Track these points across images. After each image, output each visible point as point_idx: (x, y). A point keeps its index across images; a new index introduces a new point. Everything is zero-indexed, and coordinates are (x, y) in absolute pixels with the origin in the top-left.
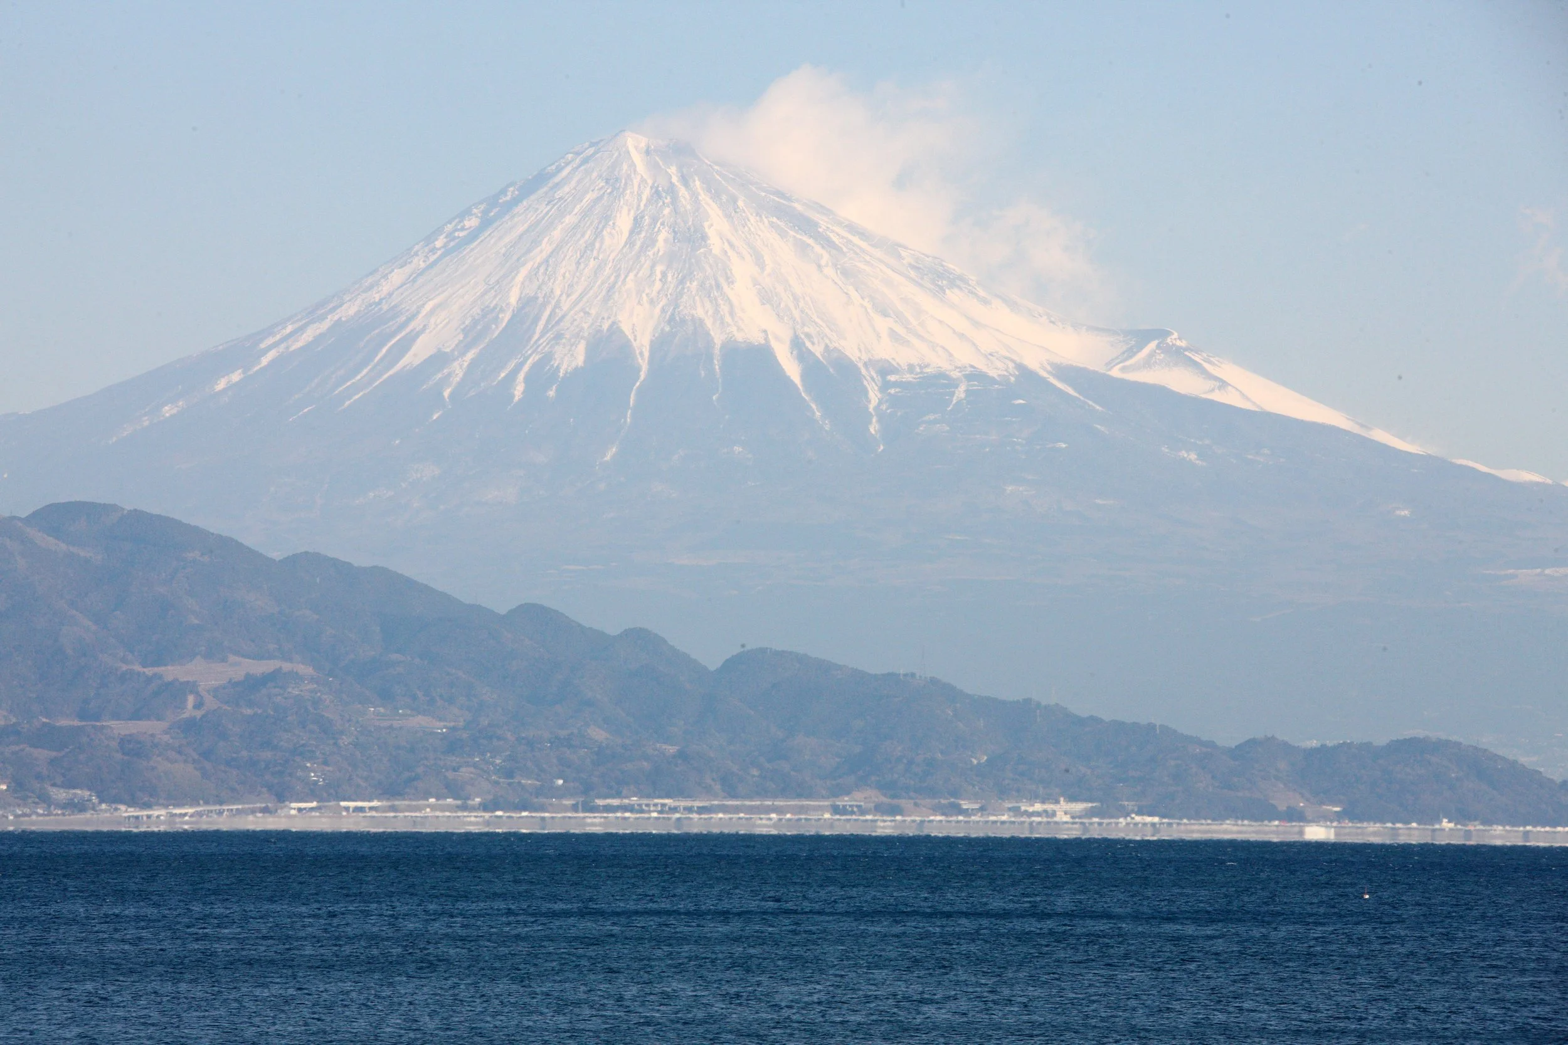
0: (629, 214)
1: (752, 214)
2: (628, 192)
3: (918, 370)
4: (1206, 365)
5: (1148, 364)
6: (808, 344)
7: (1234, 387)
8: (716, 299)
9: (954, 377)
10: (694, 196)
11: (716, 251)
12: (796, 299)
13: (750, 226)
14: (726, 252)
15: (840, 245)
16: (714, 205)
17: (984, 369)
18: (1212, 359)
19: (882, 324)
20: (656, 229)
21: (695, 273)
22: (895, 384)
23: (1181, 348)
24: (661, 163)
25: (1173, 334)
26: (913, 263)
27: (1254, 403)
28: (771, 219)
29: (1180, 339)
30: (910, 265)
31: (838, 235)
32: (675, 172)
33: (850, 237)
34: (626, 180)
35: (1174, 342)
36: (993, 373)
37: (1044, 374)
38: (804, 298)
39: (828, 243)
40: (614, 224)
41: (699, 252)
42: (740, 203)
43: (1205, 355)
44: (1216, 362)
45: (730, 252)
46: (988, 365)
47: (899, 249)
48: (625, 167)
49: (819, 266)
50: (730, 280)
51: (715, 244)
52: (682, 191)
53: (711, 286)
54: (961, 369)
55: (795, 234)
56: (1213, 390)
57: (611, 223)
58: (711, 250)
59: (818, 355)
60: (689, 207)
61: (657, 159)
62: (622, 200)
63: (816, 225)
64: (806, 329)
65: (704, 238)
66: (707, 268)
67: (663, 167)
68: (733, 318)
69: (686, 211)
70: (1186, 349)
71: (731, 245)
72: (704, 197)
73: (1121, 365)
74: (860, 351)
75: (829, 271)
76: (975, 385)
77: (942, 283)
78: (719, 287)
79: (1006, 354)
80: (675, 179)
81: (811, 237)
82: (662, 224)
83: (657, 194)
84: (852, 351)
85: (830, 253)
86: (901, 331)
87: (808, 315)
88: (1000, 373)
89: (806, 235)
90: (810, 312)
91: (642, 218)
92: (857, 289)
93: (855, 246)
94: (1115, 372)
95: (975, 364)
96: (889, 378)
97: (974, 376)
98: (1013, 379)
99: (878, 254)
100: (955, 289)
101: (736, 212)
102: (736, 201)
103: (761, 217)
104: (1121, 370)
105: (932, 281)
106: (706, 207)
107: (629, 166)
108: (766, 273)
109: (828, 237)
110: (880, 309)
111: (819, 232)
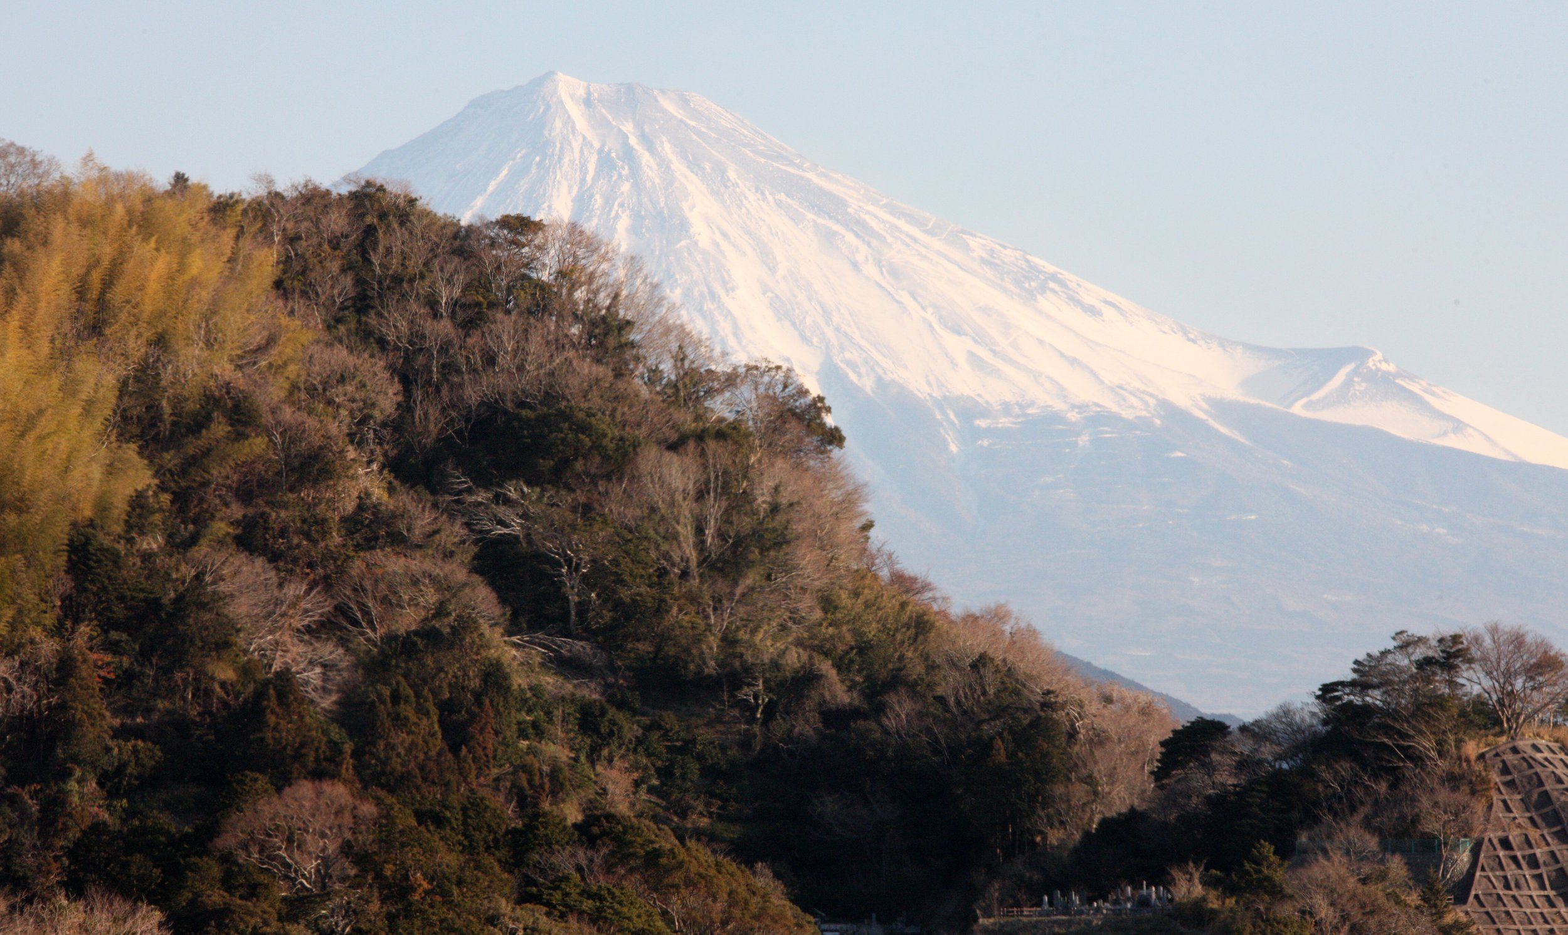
0: (569, 193)
1: (750, 190)
2: (566, 160)
3: (1017, 410)
4: (1429, 398)
5: (1343, 396)
6: (853, 377)
7: (1475, 429)
8: (711, 314)
9: (1074, 419)
10: (664, 164)
11: (704, 241)
12: (827, 314)
13: (748, 206)
14: (717, 245)
15: (881, 232)
16: (692, 176)
17: (1115, 409)
18: (1434, 389)
19: (958, 346)
20: (613, 214)
21: (677, 276)
22: (989, 432)
23: (1389, 373)
24: (610, 118)
25: (1375, 354)
26: (985, 256)
27: (1508, 452)
28: (778, 196)
29: (1386, 361)
30: (983, 261)
31: (877, 217)
32: (632, 130)
33: (894, 220)
34: (561, 144)
35: (1378, 364)
36: (1127, 414)
37: (1202, 416)
38: (839, 311)
40: (550, 207)
41: (679, 246)
42: (732, 174)
43: (1424, 384)
44: (1442, 394)
45: (724, 245)
46: (1118, 401)
47: (965, 236)
48: (558, 124)
49: (855, 265)
50: (729, 286)
51: (701, 231)
52: (646, 158)
53: (702, 294)
54: (1081, 408)
55: (815, 218)
56: (1445, 433)
57: (545, 205)
58: (696, 243)
59: (868, 390)
60: (657, 181)
61: (604, 111)
62: (558, 172)
63: (842, 204)
64: (848, 355)
65: (684, 226)
66: (694, 268)
67: (614, 123)
68: (740, 342)
69: (653, 183)
70: (1398, 375)
71: (725, 235)
72: (678, 166)
73: (1304, 400)
74: (929, 384)
75: (870, 269)
76: (1107, 432)
77: (1030, 285)
78: (713, 296)
79: (1143, 387)
80: (633, 141)
81: (838, 221)
82: (622, 205)
83: (606, 163)
84: (919, 385)
85: (869, 245)
86: (982, 353)
87: (846, 335)
88: (1139, 413)
89: (830, 218)
90: (849, 331)
91: (591, 196)
92: (914, 296)
93: (901, 231)
94: (1298, 409)
95: (1101, 403)
96: (978, 422)
97: (1099, 419)
98: (1158, 422)
99: (936, 244)
100: (1049, 294)
101: (726, 187)
102: (723, 173)
103: (763, 193)
104: (1307, 406)
105: (1017, 282)
106: (683, 180)
107: (565, 123)
108: (779, 274)
109: (864, 220)
110: (950, 325)
111: (850, 214)
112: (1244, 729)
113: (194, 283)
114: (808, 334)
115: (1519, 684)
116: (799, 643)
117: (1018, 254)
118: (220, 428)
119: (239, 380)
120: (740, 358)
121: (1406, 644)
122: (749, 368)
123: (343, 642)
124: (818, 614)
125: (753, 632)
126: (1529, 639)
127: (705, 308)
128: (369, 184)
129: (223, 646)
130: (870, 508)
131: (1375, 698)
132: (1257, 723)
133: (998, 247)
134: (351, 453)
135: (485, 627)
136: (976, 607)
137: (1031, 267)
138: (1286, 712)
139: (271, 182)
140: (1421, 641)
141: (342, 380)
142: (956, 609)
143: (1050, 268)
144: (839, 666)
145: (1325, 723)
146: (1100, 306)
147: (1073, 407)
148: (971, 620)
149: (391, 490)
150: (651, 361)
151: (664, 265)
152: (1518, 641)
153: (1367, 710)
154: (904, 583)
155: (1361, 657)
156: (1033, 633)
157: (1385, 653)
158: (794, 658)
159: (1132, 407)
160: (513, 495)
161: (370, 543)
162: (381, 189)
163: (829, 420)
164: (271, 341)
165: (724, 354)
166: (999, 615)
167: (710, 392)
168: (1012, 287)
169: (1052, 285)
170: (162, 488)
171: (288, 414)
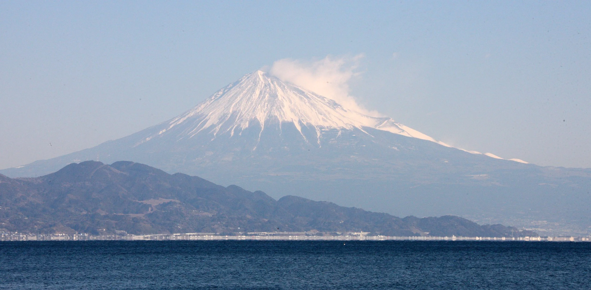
0: (259, 90)
1: (288, 90)
2: (259, 85)
3: (329, 128)
4: (399, 126)
5: (384, 126)
6: (302, 122)
7: (406, 131)
9: (338, 129)
10: (275, 86)
11: (280, 99)
12: (299, 111)
13: (288, 93)
14: (282, 99)
15: (310, 97)
16: (279, 88)
19: (320, 116)
20: (266, 94)
21: (275, 105)
22: (324, 131)
24: (266, 78)
26: (328, 102)
27: (411, 136)
28: (293, 91)
29: (393, 120)
30: (327, 102)
31: (310, 95)
32: (270, 80)
33: (313, 96)
34: (258, 82)
35: (391, 120)
36: (347, 128)
37: (360, 129)
38: (301, 111)
39: (308, 97)
40: (255, 93)
41: (276, 99)
42: (286, 88)
43: (399, 124)
44: (402, 126)
45: (284, 100)
46: (346, 126)
47: (324, 98)
48: (258, 79)
49: (305, 103)
50: (283, 106)
51: (280, 98)
52: (272, 85)
53: (279, 107)
54: (340, 127)
55: (299, 95)
56: (401, 132)
59: (305, 124)
60: (273, 89)
62: (257, 87)
64: (302, 118)
65: (277, 96)
66: (278, 103)
67: (267, 79)
68: (284, 115)
69: (272, 89)
70: (394, 122)
71: (284, 98)
72: (277, 86)
73: (378, 126)
74: (315, 123)
75: (308, 104)
76: (343, 131)
77: (335, 106)
78: (281, 108)
80: (270, 82)
81: (303, 96)
82: (267, 93)
83: (266, 86)
84: (313, 123)
85: (308, 99)
86: (325, 118)
87: (302, 115)
88: (349, 128)
90: (303, 114)
91: (262, 91)
92: (314, 108)
93: (314, 98)
94: (377, 128)
95: (343, 126)
96: (322, 130)
97: (343, 129)
98: (352, 130)
99: (319, 99)
100: (338, 108)
101: (285, 90)
102: (285, 87)
103: (291, 91)
105: (333, 106)
106: (277, 88)
107: (259, 79)
108: (292, 104)
109: (307, 96)
110: (320, 113)
111: (305, 94)
114: (297, 114)
137: (336, 104)
146: (347, 110)
147: (338, 127)
151: (273, 103)
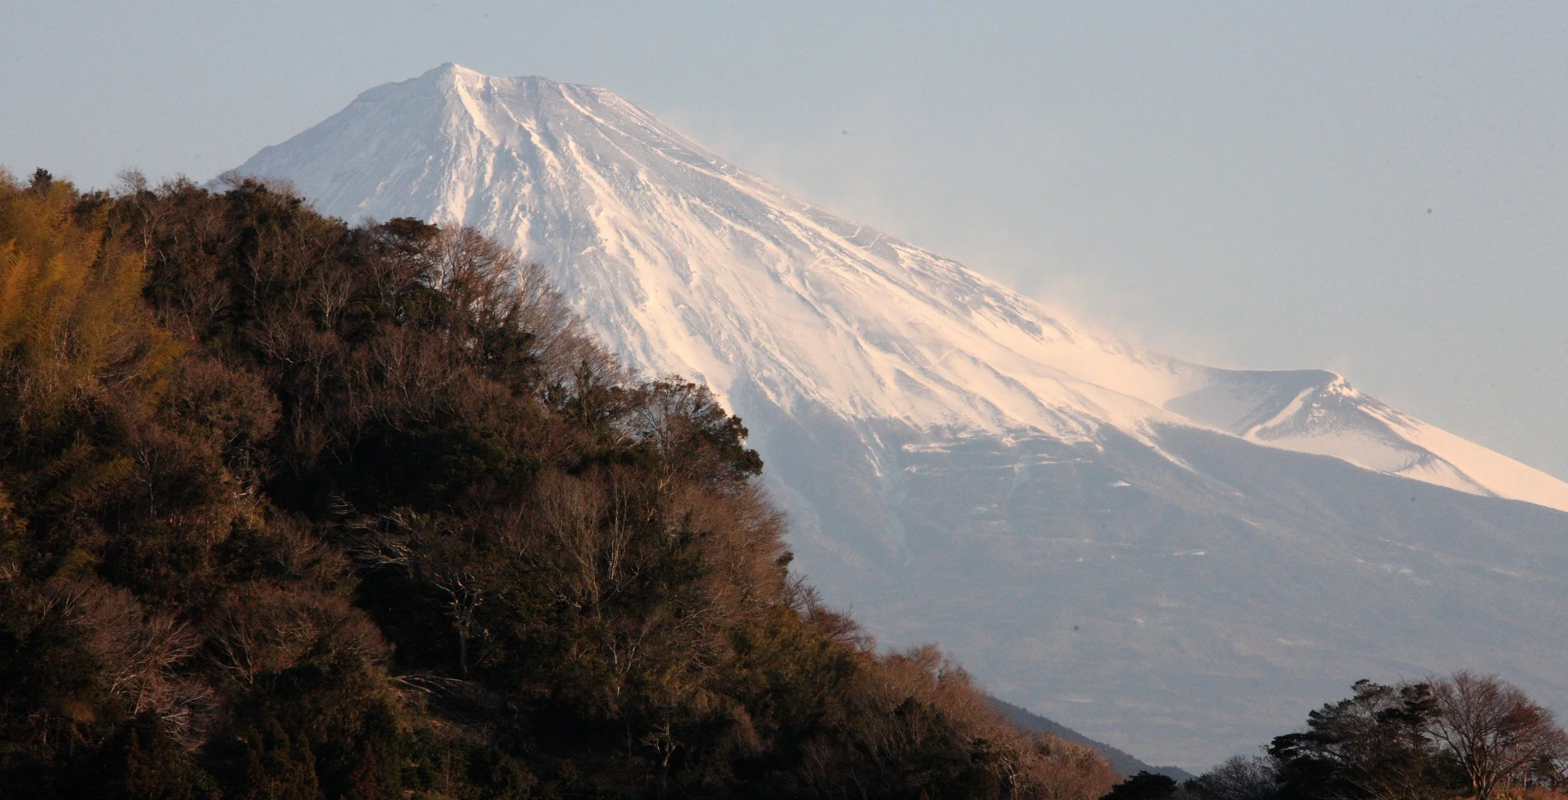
0: (466, 194)
1: (662, 194)
2: (463, 159)
3: (948, 434)
4: (1394, 427)
5: (1300, 423)
6: (771, 396)
7: (1443, 461)
8: (618, 328)
9: (1009, 445)
10: (568, 164)
11: (611, 248)
12: (744, 328)
13: (660, 211)
14: (626, 253)
15: (804, 240)
16: (599, 178)
17: (1054, 434)
18: (1400, 417)
20: (513, 217)
21: (582, 286)
22: (916, 458)
23: (1350, 399)
24: (511, 114)
25: (1336, 378)
26: (916, 267)
27: (1480, 487)
28: (692, 201)
29: (1347, 385)
30: (913, 272)
31: (799, 225)
32: (535, 128)
33: (818, 228)
34: (458, 141)
35: (1339, 390)
36: (1066, 440)
37: (1148, 443)
38: (757, 324)
39: (782, 238)
40: (444, 210)
41: (583, 253)
42: (642, 176)
43: (1388, 411)
44: (1410, 423)
45: (634, 253)
46: (1058, 426)
47: (893, 246)
48: (455, 120)
49: (776, 277)
50: (638, 297)
51: (608, 237)
52: (549, 157)
53: (608, 305)
54: (1018, 432)
55: (732, 224)
56: (1410, 466)
57: (439, 208)
58: (603, 250)
59: (788, 410)
60: (561, 182)
61: (504, 106)
62: (454, 171)
63: (763, 210)
64: (766, 373)
65: (590, 231)
66: (600, 276)
67: (515, 119)
68: (648, 358)
69: (557, 187)
70: (1359, 401)
71: (634, 241)
72: (583, 166)
73: (1258, 428)
74: (853, 405)
75: (791, 281)
76: (1045, 460)
77: (964, 299)
78: (621, 308)
79: (1085, 411)
80: (535, 139)
81: (757, 228)
82: (522, 209)
83: (505, 162)
84: (843, 408)
85: (791, 255)
86: (910, 372)
87: (765, 351)
88: (1080, 439)
89: (749, 225)
90: (768, 347)
91: (491, 198)
92: (837, 308)
93: (825, 240)
94: (1251, 436)
95: (1040, 428)
96: (906, 447)
97: (1037, 444)
98: (1100, 448)
99: (862, 254)
100: (984, 310)
101: (636, 189)
102: (633, 174)
103: (676, 198)
104: (1260, 434)
105: (950, 296)
106: (589, 182)
107: (461, 119)
108: (693, 284)
109: (785, 227)
110: (877, 341)
111: (770, 220)
112: (1191, 785)
113: (56, 289)
114: (723, 350)
115: (1490, 739)
116: (711, 686)
117: (950, 265)
118: (82, 449)
119: (104, 395)
120: (650, 375)
121: (1367, 693)
122: (658, 386)
123: (214, 682)
124: (730, 654)
125: (661, 672)
126: (1501, 690)
127: (612, 321)
128: (248, 183)
129: (81, 685)
130: (789, 539)
131: (1334, 752)
132: (1205, 778)
133: (929, 258)
134: (225, 477)
135: (367, 665)
136: (903, 648)
137: (965, 279)
138: (1236, 768)
139: (142, 180)
140: (1384, 691)
141: (217, 396)
142: (882, 649)
143: (985, 281)
144: (752, 711)
145: (1279, 779)
146: (1038, 323)
147: (1010, 431)
148: (897, 661)
149: (268, 516)
150: (552, 378)
151: (567, 273)
152: (1489, 691)
153: (1325, 765)
154: (825, 621)
155: (1318, 707)
156: (963, 676)
157: (1344, 704)
158: (704, 702)
159: (1072, 432)
160: (402, 522)
161: (245, 574)
162: (261, 189)
163: (745, 444)
164: (139, 353)
165: (632, 371)
166: (927, 656)
167: (616, 413)
168: (944, 302)
169: (987, 299)
170: (18, 512)
171: (156, 432)
